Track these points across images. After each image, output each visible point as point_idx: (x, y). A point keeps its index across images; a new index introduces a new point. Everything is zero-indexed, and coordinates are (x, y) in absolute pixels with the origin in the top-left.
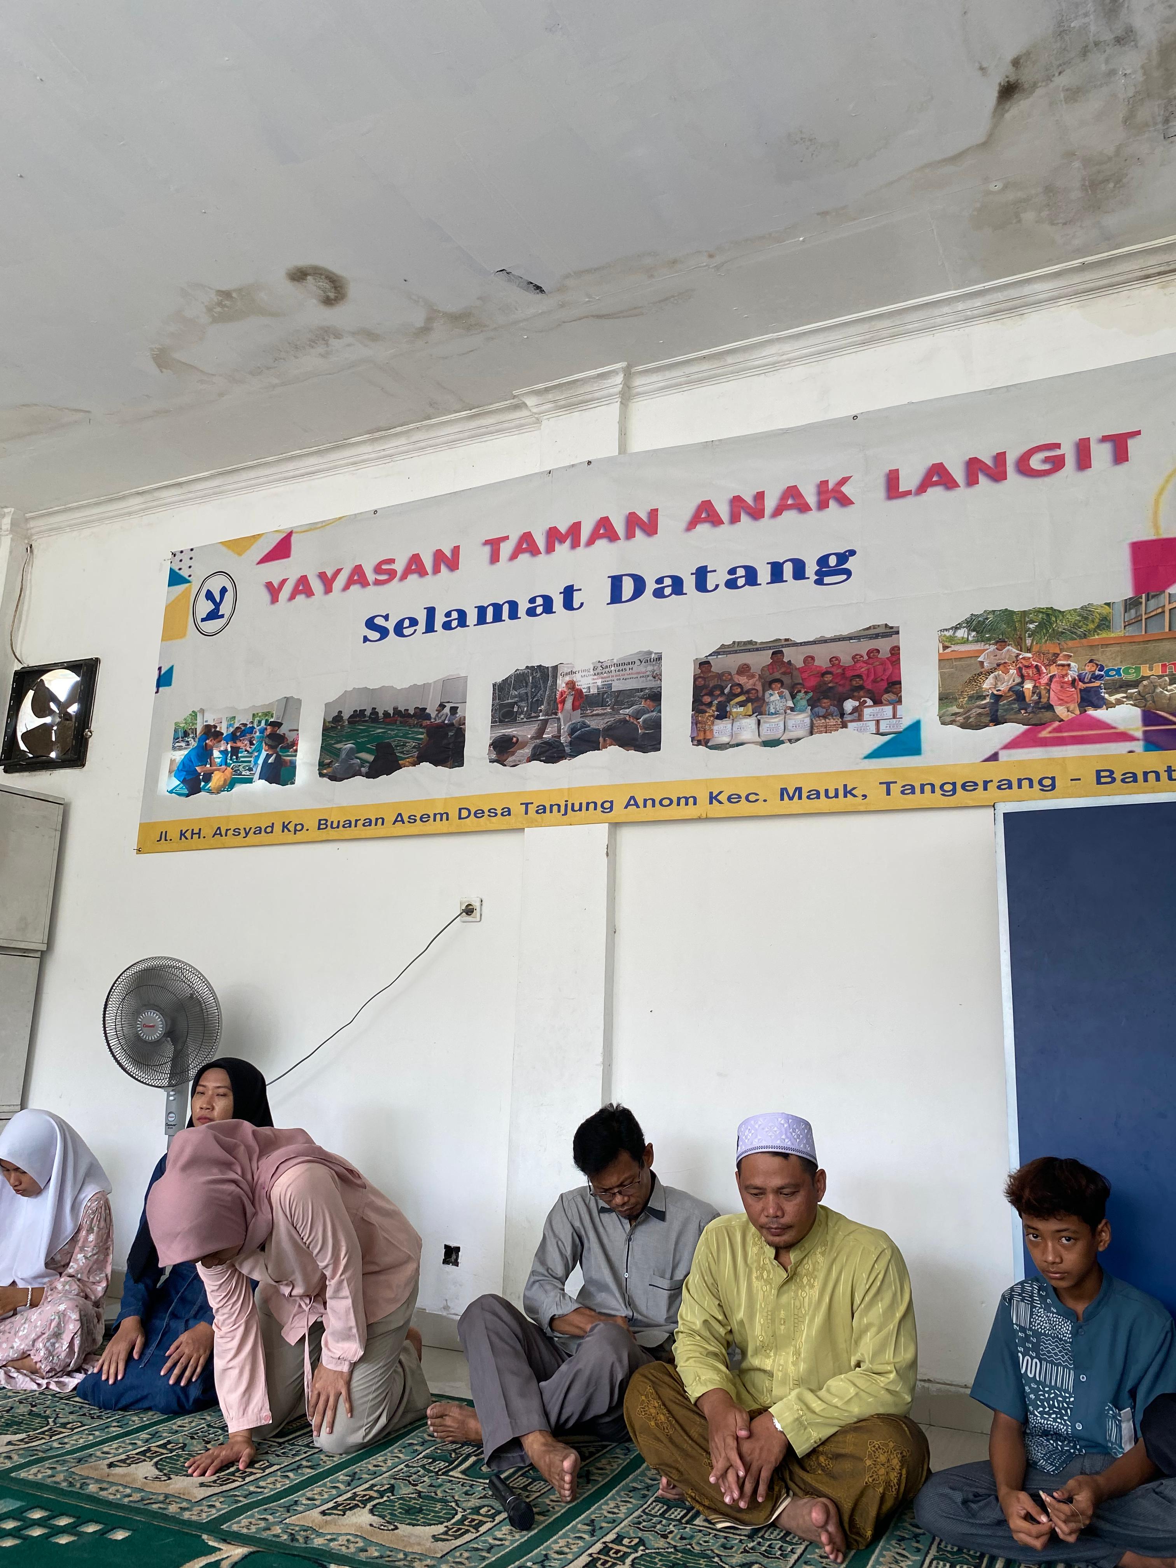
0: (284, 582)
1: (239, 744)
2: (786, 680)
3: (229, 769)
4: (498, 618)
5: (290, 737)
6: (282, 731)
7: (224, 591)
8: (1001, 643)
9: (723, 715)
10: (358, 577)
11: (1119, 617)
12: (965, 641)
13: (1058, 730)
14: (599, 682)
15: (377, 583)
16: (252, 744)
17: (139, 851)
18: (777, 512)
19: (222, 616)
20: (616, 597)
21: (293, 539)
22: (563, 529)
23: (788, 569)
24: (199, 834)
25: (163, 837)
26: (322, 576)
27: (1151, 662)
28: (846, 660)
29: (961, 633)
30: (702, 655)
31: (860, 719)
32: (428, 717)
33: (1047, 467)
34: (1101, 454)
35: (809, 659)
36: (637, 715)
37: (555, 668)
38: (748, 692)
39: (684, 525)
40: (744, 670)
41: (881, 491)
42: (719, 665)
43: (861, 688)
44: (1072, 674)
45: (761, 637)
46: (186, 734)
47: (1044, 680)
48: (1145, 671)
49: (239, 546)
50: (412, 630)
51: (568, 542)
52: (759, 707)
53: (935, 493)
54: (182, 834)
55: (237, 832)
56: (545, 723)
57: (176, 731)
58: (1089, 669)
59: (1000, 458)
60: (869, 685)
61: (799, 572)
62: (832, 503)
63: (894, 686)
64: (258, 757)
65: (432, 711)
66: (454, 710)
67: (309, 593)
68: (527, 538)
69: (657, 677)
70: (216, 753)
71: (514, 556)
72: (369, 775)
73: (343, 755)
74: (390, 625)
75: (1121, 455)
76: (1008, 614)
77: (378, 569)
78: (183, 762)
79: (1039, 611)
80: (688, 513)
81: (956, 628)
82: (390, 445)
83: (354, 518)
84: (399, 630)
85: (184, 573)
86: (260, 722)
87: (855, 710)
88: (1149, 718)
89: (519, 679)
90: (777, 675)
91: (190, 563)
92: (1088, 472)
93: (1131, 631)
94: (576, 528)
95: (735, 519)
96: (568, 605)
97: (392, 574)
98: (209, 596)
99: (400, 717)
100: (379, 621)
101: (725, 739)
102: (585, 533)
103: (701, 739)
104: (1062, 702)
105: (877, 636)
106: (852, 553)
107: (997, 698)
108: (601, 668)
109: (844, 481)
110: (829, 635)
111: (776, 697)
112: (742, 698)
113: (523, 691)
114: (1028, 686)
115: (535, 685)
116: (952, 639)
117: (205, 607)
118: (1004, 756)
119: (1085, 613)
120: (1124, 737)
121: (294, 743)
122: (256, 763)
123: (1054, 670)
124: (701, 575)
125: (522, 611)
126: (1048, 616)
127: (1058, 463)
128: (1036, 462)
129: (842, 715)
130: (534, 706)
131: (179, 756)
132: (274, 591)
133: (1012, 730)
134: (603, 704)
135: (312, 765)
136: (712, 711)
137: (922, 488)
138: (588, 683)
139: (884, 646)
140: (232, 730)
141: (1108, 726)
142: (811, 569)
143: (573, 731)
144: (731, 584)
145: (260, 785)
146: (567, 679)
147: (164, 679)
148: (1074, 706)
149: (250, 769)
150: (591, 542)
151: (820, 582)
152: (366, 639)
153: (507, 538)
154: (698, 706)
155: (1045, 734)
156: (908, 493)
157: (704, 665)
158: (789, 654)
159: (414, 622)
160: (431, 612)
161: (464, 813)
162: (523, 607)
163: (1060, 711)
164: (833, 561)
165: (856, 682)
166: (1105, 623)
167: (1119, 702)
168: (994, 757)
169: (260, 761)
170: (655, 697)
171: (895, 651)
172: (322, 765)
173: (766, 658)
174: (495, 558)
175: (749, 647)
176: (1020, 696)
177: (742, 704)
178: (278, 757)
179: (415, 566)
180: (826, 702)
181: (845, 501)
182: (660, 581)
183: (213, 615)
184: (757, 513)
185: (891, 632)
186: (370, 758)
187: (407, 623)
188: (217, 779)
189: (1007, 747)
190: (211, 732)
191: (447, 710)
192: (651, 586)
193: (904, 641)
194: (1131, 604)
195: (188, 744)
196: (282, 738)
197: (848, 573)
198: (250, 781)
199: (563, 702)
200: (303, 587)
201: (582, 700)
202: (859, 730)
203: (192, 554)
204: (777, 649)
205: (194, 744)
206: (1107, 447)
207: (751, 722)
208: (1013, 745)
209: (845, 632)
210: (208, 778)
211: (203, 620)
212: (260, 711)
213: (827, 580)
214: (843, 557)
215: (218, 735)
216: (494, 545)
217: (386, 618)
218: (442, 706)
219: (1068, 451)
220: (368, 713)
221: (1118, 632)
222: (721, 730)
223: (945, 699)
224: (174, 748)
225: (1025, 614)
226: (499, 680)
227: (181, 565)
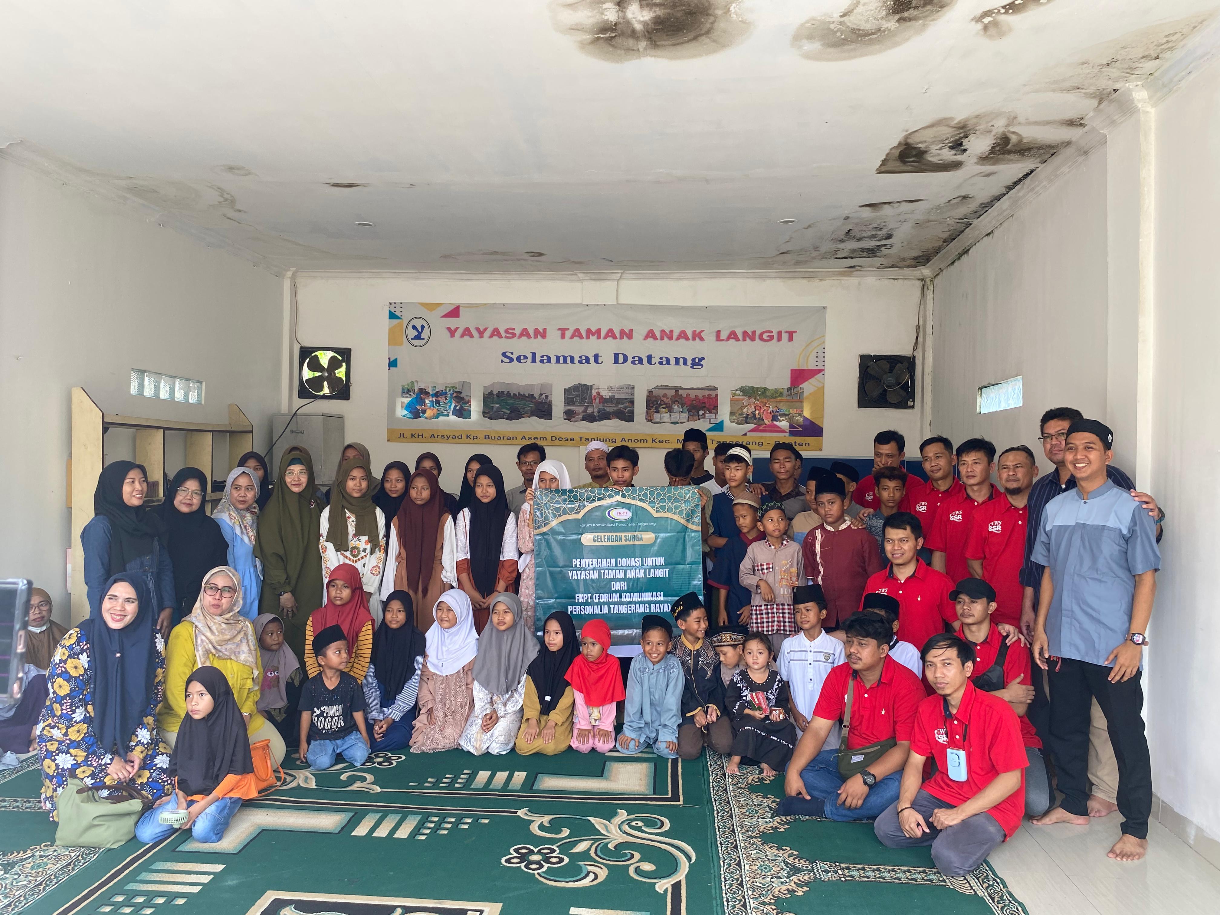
0: (457, 328)
1: (439, 399)
2: (680, 401)
3: (435, 410)
4: (565, 361)
5: (467, 399)
6: (462, 395)
7: (423, 327)
8: (750, 397)
9: (657, 412)
10: (496, 333)
11: (785, 393)
12: (739, 395)
13: (765, 427)
14: (610, 394)
15: (506, 337)
16: (446, 399)
17: (388, 441)
18: (678, 339)
19: (423, 339)
20: (616, 362)
21: (461, 309)
22: (594, 330)
23: (681, 361)
24: (422, 436)
25: (402, 436)
26: (478, 329)
27: (793, 408)
28: (700, 397)
29: (738, 392)
30: (650, 388)
31: (704, 418)
32: (535, 398)
33: (768, 338)
34: (785, 336)
35: (688, 395)
36: (625, 408)
37: (591, 386)
38: (666, 404)
39: (643, 337)
40: (665, 395)
41: (714, 338)
42: (656, 392)
43: (705, 407)
44: (771, 409)
45: (671, 385)
46: (409, 391)
47: (762, 411)
48: (791, 411)
49: (431, 307)
50: (525, 361)
51: (596, 335)
52: (670, 410)
53: (732, 341)
54: (412, 435)
55: (443, 437)
56: (587, 407)
57: (403, 389)
58: (775, 409)
59: (754, 332)
60: (707, 406)
61: (685, 363)
62: (697, 339)
63: (716, 407)
64: (450, 406)
65: (536, 395)
66: (547, 397)
67: (471, 336)
68: (577, 330)
69: (633, 394)
70: (427, 401)
71: (572, 337)
72: (507, 419)
73: (495, 409)
74: (514, 357)
75: (791, 339)
76: (753, 388)
77: (507, 331)
78: (409, 403)
79: (762, 388)
80: (644, 332)
81: (736, 390)
82: (510, 277)
83: (494, 306)
84: (519, 359)
85: (398, 314)
86: (450, 390)
87: (703, 414)
88: (791, 426)
89: (576, 388)
90: (677, 399)
91: (401, 310)
92: (781, 343)
93: (788, 398)
94: (599, 331)
95: (662, 338)
96: (596, 361)
97: (514, 335)
98: (414, 327)
99: (521, 397)
100: (509, 354)
101: (658, 420)
102: (603, 334)
103: (649, 419)
104: (767, 419)
105: (711, 390)
106: (704, 359)
107: (748, 415)
108: (610, 389)
109: (702, 331)
110: (695, 387)
111: (676, 407)
112: (664, 406)
113: (577, 393)
114: (757, 412)
115: (583, 391)
116: (735, 394)
117: (413, 333)
118: (748, 434)
119: (776, 391)
120: (783, 431)
121: (469, 402)
122: (450, 408)
123: (765, 408)
124: (650, 358)
125: (576, 360)
126: (765, 390)
127: (771, 338)
128: (765, 336)
129: (699, 415)
130: (583, 400)
131: (407, 400)
132: (452, 332)
133: (751, 426)
134: (612, 403)
135: (480, 412)
136: (653, 409)
137: (728, 339)
138: (605, 394)
139: (713, 393)
140: (434, 392)
141: (778, 427)
142: (689, 362)
143: (599, 411)
144: (661, 363)
145: (453, 418)
146: (597, 391)
147: (393, 364)
148: (770, 420)
149: (447, 411)
150: (605, 338)
151: (692, 367)
152: (502, 361)
153: (568, 329)
154: (648, 407)
155: (761, 428)
156: (723, 340)
157: (650, 392)
158: (681, 392)
159: (526, 357)
160: (534, 355)
161: (554, 438)
162: (577, 359)
163: (766, 421)
164: (697, 360)
165: (703, 405)
166: (781, 395)
167: (783, 420)
168: (745, 434)
169: (452, 407)
170: (632, 402)
171: (717, 395)
172: (484, 413)
173: (673, 392)
174: (563, 336)
175: (667, 387)
176: (755, 415)
177: (664, 408)
178: (461, 407)
179: (525, 333)
180: (693, 411)
181: (702, 339)
182: (634, 358)
183: (418, 337)
184: (670, 338)
185: (716, 389)
186: (508, 412)
187: (522, 357)
188: (429, 413)
189: (749, 431)
190: (423, 392)
191: (543, 396)
192: (630, 359)
193: (719, 392)
194: (789, 389)
195: (410, 395)
196: (462, 399)
197: (702, 366)
198: (448, 416)
199: (595, 399)
200: (467, 332)
201: (603, 400)
202: (704, 421)
203: (401, 305)
204: (677, 389)
205: (414, 396)
206: (787, 335)
207: (668, 415)
208: (752, 431)
209: (700, 387)
210: (424, 412)
211: (412, 339)
212: (450, 386)
213: (695, 367)
214: (701, 360)
215: (427, 394)
216: (563, 331)
217: (512, 353)
218: (541, 394)
219: (775, 334)
220: (506, 393)
221: (785, 398)
222: (657, 417)
223: (732, 414)
224: (403, 397)
225: (758, 388)
226: (567, 387)
227: (395, 309)
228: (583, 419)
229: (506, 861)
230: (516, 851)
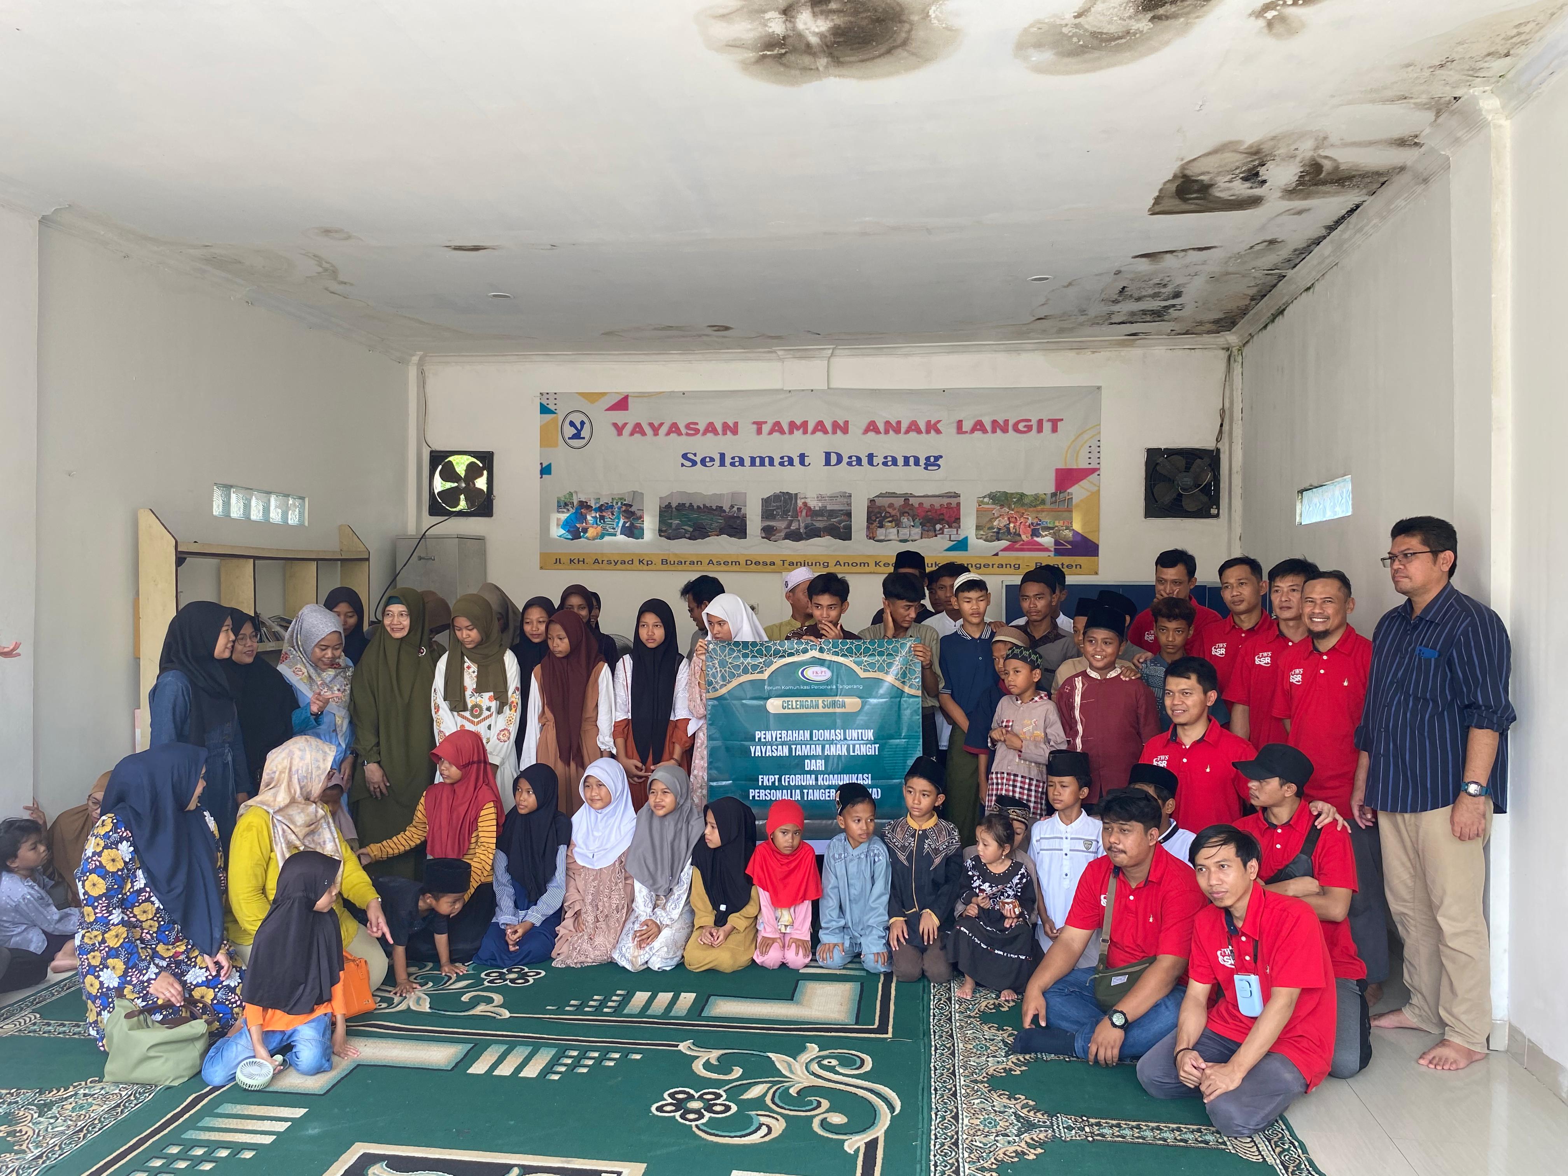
0: (626, 424)
1: (604, 514)
2: (910, 512)
3: (599, 527)
4: (762, 464)
5: (639, 513)
6: (632, 509)
7: (583, 423)
8: (1002, 506)
9: (881, 526)
10: (674, 429)
11: (1048, 499)
12: (988, 504)
13: (1022, 545)
14: (820, 505)
15: (687, 434)
16: (613, 514)
17: (541, 568)
18: (907, 432)
19: (584, 438)
20: (828, 463)
21: (630, 399)
22: (798, 423)
23: (912, 460)
24: (583, 561)
25: (558, 561)
26: (651, 425)
27: (1059, 520)
28: (937, 506)
29: (986, 500)
30: (871, 497)
31: (942, 533)
32: (725, 511)
33: (1025, 429)
34: (1047, 426)
35: (921, 504)
36: (840, 522)
37: (796, 494)
38: (893, 516)
39: (862, 431)
40: (891, 505)
41: (955, 430)
42: (880, 502)
43: (943, 519)
44: (1030, 522)
45: (899, 492)
46: (566, 504)
47: (1018, 524)
48: (1057, 524)
49: (592, 397)
50: (711, 464)
51: (801, 430)
52: (898, 524)
53: (978, 434)
54: (571, 561)
55: (609, 562)
56: (791, 521)
57: (558, 502)
58: (1035, 521)
59: (1006, 422)
60: (947, 519)
61: (917, 463)
62: (932, 431)
63: (957, 519)
64: (618, 523)
65: (726, 508)
66: (739, 509)
67: (643, 433)
68: (777, 424)
69: (849, 504)
70: (589, 518)
71: (770, 433)
72: (690, 538)
73: (674, 526)
74: (698, 459)
75: (1055, 429)
76: (1005, 493)
77: (688, 426)
78: (566, 520)
79: (1017, 493)
80: (864, 425)
81: (984, 497)
82: (691, 357)
83: (671, 394)
84: (703, 461)
85: (552, 407)
86: (617, 503)
87: (941, 529)
88: (1057, 543)
89: (777, 497)
90: (907, 510)
91: (555, 402)
92: (1042, 434)
93: (1053, 506)
94: (805, 424)
95: (887, 432)
96: (802, 463)
97: (697, 431)
98: (572, 424)
99: (707, 510)
100: (690, 456)
101: (882, 538)
102: (811, 427)
103: (871, 536)
104: (1025, 533)
105: (951, 497)
106: (941, 457)
107: (1000, 529)
108: (820, 498)
109: (939, 421)
110: (930, 494)
111: (906, 520)
112: (890, 519)
113: (778, 504)
114: (1012, 525)
115: (785, 501)
116: (982, 502)
117: (570, 431)
118: (1000, 553)
119: (1036, 497)
120: (1047, 550)
121: (641, 517)
122: (617, 526)
123: (1022, 520)
124: (871, 457)
125: (776, 462)
126: (1022, 495)
127: (1029, 428)
128: (1021, 426)
129: (935, 531)
130: (785, 513)
131: (564, 516)
132: (619, 429)
133: (1004, 543)
134: (822, 516)
135: (654, 530)
136: (876, 524)
137: (973, 431)
138: (814, 504)
139: (954, 501)
140: (598, 505)
141: (1040, 544)
142: (922, 462)
143: (806, 528)
144: (885, 464)
145: (621, 538)
146: (803, 501)
147: (545, 470)
148: (1029, 535)
149: (614, 529)
150: (814, 432)
151: (926, 468)
152: (683, 465)
153: (766, 422)
154: (870, 520)
155: (1017, 546)
156: (966, 432)
157: (872, 501)
158: (912, 501)
159: (712, 460)
160: (722, 456)
161: (749, 563)
162: (777, 461)
163: (1024, 537)
164: (932, 459)
165: (941, 517)
166: (1043, 502)
167: (1046, 535)
168: (997, 554)
169: (620, 525)
170: (849, 514)
171: (959, 504)
172: (660, 531)
173: (901, 501)
174: (759, 432)
175: (893, 495)
176: (1008, 529)
177: (890, 522)
178: (632, 524)
179: (711, 428)
180: (928, 524)
181: (938, 432)
182: (850, 457)
183: (578, 436)
184: (897, 431)
185: (957, 496)
186: (691, 530)
187: (708, 459)
188: (591, 532)
189: (1002, 550)
190: (584, 505)
191: (735, 509)
192: (845, 460)
193: (962, 500)
194: (1054, 495)
195: (568, 510)
196: (633, 513)
197: (939, 466)
198: (615, 535)
199: (801, 512)
200: (638, 429)
201: (812, 513)
202: (942, 538)
203: (556, 396)
204: (907, 497)
205: (572, 511)
206: (1050, 424)
207: (895, 530)
208: (1005, 549)
209: (937, 493)
210: (585, 530)
211: (569, 438)
212: (617, 497)
213: (929, 468)
214: (937, 458)
215: (589, 508)
216: (759, 425)
217: (695, 455)
218: (732, 507)
219: (1034, 423)
220: (687, 505)
221: (1048, 506)
222: (881, 533)
223: (978, 528)
224: (559, 512)
225: (1012, 494)
226: (765, 497)
227: (548, 402)
228: (785, 538)
229: (658, 1109)
230: (672, 1096)
